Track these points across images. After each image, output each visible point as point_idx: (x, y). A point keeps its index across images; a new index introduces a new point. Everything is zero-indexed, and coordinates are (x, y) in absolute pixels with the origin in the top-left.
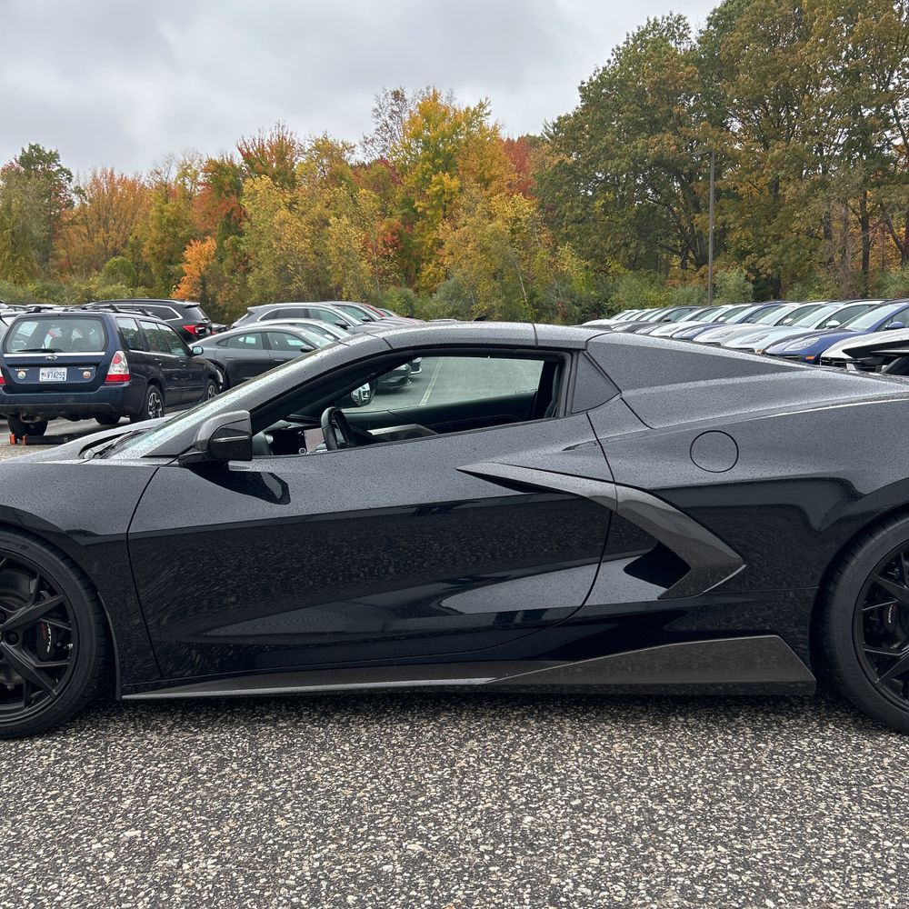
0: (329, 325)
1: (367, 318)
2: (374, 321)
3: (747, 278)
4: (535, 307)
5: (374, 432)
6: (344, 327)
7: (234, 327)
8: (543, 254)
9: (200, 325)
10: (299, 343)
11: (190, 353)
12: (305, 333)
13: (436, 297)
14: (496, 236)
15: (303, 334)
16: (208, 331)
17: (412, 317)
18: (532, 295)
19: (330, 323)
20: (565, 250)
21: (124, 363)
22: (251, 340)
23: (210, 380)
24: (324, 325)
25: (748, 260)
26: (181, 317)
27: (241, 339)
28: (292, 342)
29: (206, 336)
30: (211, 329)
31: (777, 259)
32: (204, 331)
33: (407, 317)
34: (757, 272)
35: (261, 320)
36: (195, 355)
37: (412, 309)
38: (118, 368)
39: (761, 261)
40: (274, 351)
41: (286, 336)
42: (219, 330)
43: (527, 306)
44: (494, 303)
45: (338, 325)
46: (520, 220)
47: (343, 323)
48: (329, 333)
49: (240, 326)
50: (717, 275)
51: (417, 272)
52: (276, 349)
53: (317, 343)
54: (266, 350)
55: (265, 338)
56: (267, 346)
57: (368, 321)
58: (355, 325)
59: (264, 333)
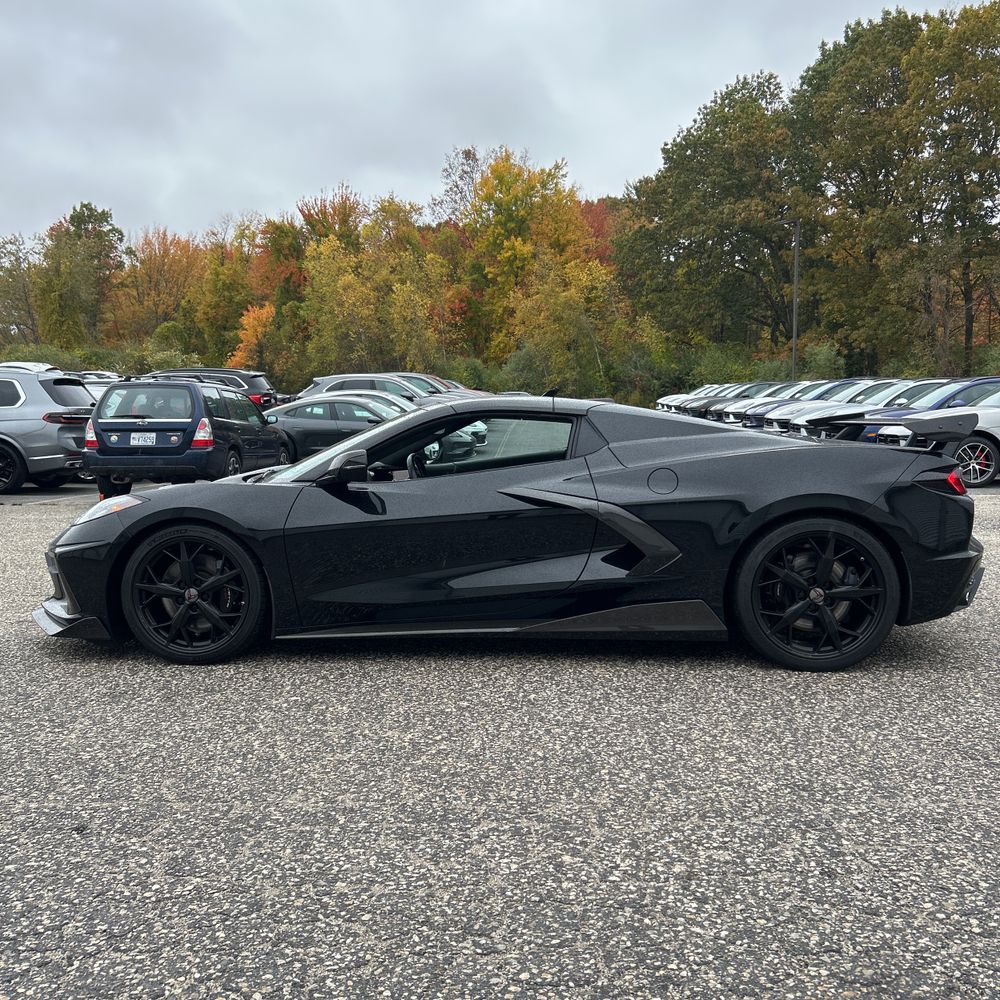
0: (396, 397)
1: (434, 390)
2: (441, 392)
3: (839, 353)
4: (611, 380)
6: (410, 399)
7: (300, 398)
8: (621, 323)
9: (266, 395)
10: (366, 414)
11: (265, 422)
12: (372, 404)
13: (506, 368)
14: (568, 305)
15: (370, 405)
16: (273, 401)
17: (480, 389)
18: (609, 368)
19: (397, 394)
20: (644, 321)
21: (209, 429)
22: (318, 411)
24: (390, 397)
25: (840, 333)
26: (246, 387)
27: (309, 410)
28: (359, 413)
29: (273, 406)
30: (275, 399)
31: (871, 333)
32: (269, 401)
33: (474, 389)
34: (849, 346)
35: (327, 391)
36: (270, 423)
37: (481, 381)
38: (203, 434)
39: (855, 335)
40: (341, 422)
41: (354, 407)
42: (284, 401)
43: (603, 378)
44: (568, 376)
45: (404, 396)
46: (596, 288)
47: (409, 395)
48: (395, 404)
49: (306, 397)
50: (807, 349)
51: (486, 342)
52: (343, 420)
53: (384, 415)
54: (333, 421)
55: (332, 409)
56: (334, 416)
57: (434, 393)
58: (421, 397)
59: (331, 404)
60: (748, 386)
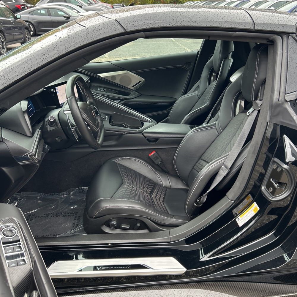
0: (75, 6)
1: (90, 3)
2: (93, 4)
5: (102, 75)
6: (81, 7)
7: (36, 6)
9: (22, 5)
10: (63, 14)
11: (16, 18)
12: (65, 9)
15: (64, 10)
16: (26, 8)
17: (106, 3)
19: (75, 4)
22: (43, 12)
23: (26, 30)
24: (73, 6)
26: (14, 1)
27: (39, 11)
28: (60, 13)
29: (25, 10)
30: (27, 6)
32: (24, 8)
33: (105, 3)
35: (47, 3)
36: (18, 19)
40: (53, 17)
41: (57, 10)
42: (31, 7)
45: (78, 6)
47: (80, 5)
48: (75, 9)
49: (39, 6)
52: (53, 16)
53: (70, 14)
54: (49, 17)
55: (49, 11)
56: (50, 15)
57: (90, 4)
58: (85, 6)
59: (48, 9)
60: (205, 2)
